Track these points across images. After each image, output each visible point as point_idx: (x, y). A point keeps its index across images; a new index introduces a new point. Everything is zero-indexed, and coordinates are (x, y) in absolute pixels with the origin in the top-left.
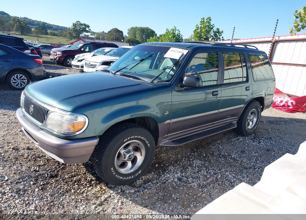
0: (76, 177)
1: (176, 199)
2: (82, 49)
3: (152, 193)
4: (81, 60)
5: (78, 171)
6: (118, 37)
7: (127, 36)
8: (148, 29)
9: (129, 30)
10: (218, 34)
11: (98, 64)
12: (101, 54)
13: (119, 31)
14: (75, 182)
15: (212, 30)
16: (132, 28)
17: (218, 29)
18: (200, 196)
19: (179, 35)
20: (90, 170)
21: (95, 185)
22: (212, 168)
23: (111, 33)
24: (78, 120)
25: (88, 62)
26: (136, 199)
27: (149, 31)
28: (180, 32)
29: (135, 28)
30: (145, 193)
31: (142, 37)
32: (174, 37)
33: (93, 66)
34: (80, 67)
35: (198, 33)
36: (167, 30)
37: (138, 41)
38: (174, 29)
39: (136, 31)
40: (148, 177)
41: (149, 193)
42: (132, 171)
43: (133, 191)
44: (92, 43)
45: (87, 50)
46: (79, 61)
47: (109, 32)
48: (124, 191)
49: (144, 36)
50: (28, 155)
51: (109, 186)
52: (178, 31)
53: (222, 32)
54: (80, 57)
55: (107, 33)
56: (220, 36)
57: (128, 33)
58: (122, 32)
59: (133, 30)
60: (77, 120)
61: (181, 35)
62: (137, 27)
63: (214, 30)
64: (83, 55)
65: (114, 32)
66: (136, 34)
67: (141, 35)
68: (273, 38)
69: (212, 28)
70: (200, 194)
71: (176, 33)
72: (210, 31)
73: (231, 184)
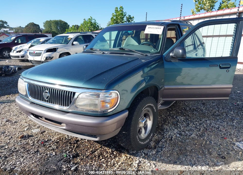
0: (96, 152)
1: (191, 150)
2: (16, 42)
3: (170, 150)
4: (20, 51)
5: (94, 146)
6: (36, 30)
7: (44, 29)
8: (61, 21)
9: (44, 23)
10: (130, 20)
11: (43, 52)
12: (38, 43)
13: (36, 25)
14: (99, 157)
15: (125, 17)
16: (47, 21)
17: (130, 16)
18: (205, 144)
19: (95, 23)
20: (104, 143)
21: (119, 155)
22: (195, 120)
23: (28, 27)
24: (113, 96)
25: (33, 51)
26: (162, 158)
27: (62, 23)
28: (95, 20)
29: (49, 21)
30: (164, 151)
31: (57, 28)
32: (92, 25)
33: (39, 54)
34: (20, 57)
35: (115, 20)
36: (84, 20)
37: (55, 32)
38: (91, 18)
39: (51, 24)
40: (155, 138)
41: (168, 151)
42: (146, 135)
43: (154, 152)
44: (23, 36)
45: (20, 42)
46: (17, 52)
47: (27, 26)
48: (147, 154)
49: (59, 27)
50: (33, 142)
51: (131, 153)
52: (94, 20)
53: (133, 18)
54: (18, 48)
55: (25, 27)
56: (132, 21)
57: (44, 26)
58: (38, 25)
59: (48, 23)
60: (111, 97)
61: (97, 23)
62: (52, 20)
63: (126, 16)
64: (21, 46)
65: (31, 26)
66: (51, 26)
67: (56, 27)
68: (180, 18)
69: (125, 15)
70: (204, 142)
71: (93, 21)
72: (124, 17)
73: (218, 129)
